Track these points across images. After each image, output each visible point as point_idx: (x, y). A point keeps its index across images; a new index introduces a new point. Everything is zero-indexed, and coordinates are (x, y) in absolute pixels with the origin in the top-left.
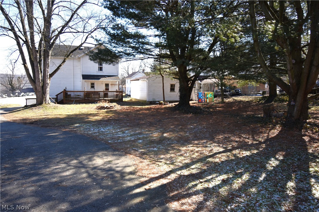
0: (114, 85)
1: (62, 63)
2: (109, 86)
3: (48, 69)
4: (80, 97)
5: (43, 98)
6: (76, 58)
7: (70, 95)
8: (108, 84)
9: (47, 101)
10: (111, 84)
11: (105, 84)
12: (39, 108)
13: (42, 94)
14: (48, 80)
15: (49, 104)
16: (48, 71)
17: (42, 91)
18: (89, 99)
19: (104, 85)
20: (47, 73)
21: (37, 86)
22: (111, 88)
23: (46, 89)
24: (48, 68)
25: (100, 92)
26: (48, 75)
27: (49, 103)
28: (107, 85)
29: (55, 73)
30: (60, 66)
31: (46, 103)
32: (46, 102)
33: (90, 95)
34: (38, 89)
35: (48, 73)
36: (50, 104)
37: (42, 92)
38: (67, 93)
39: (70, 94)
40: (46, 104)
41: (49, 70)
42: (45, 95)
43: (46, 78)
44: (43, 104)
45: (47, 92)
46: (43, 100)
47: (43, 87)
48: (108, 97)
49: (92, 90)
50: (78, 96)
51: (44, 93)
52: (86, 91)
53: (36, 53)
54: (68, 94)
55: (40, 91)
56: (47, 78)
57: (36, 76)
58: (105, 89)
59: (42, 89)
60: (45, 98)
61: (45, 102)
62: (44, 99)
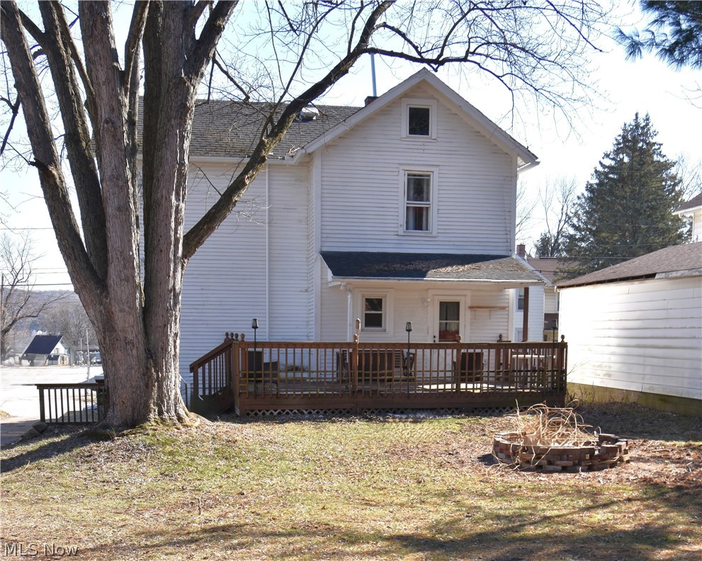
0: (485, 313)
1: (245, 172)
2: (458, 319)
3: (178, 199)
4: (305, 375)
5: (148, 386)
6: (288, 161)
7: (275, 365)
8: (457, 304)
9: (172, 402)
10: (469, 303)
11: (442, 304)
12: (131, 450)
13: (143, 356)
14: (175, 271)
15: (180, 426)
16: (178, 211)
17: (141, 337)
18: (380, 388)
19: (435, 312)
20: (173, 225)
21: (115, 309)
22: (468, 328)
23: (165, 326)
24: (178, 194)
25: (420, 352)
26: (177, 240)
27: (180, 419)
28: (449, 310)
29: (211, 229)
30: (238, 186)
31: (166, 415)
32: (165, 409)
33: (382, 368)
34: (124, 331)
35: (178, 223)
36: (187, 420)
37: (142, 348)
38: (260, 354)
39: (275, 359)
40: (163, 420)
41: (182, 205)
42: (158, 368)
43: (169, 261)
44: (147, 425)
45: (171, 347)
46: (150, 397)
47: (147, 311)
48: (479, 380)
49: (374, 336)
50: (298, 375)
51: (154, 355)
52: (361, 345)
53: (114, 89)
54: (266, 359)
55: (131, 342)
56: (172, 257)
57: (110, 243)
58: (437, 334)
59: (141, 326)
60: (160, 387)
61: (161, 413)
62: (155, 389)
